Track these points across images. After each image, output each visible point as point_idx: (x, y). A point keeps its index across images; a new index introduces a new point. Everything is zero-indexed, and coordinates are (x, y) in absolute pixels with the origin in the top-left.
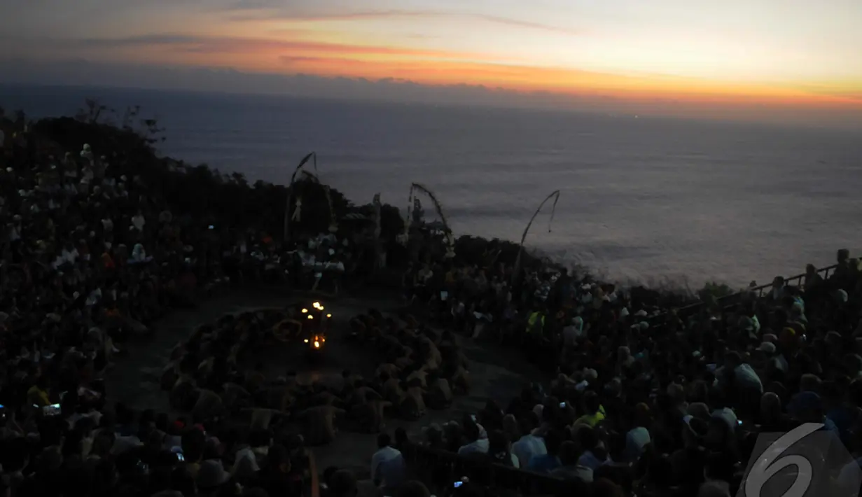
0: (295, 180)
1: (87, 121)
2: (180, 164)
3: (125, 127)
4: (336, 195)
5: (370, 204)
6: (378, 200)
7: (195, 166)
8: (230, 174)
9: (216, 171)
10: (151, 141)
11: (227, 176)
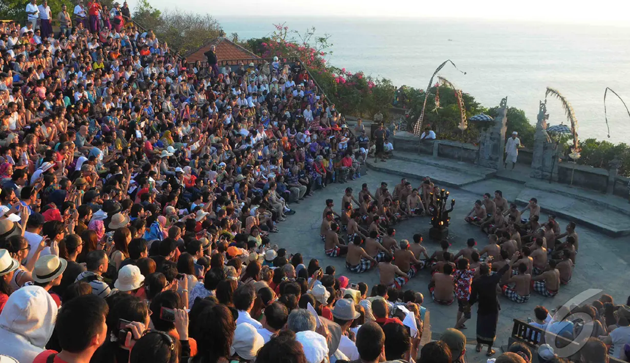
0: (432, 86)
1: (279, 41)
2: (342, 72)
3: (304, 44)
4: (468, 99)
5: (498, 107)
6: (505, 103)
7: (353, 73)
8: (380, 79)
9: (369, 77)
10: (322, 54)
11: (377, 81)
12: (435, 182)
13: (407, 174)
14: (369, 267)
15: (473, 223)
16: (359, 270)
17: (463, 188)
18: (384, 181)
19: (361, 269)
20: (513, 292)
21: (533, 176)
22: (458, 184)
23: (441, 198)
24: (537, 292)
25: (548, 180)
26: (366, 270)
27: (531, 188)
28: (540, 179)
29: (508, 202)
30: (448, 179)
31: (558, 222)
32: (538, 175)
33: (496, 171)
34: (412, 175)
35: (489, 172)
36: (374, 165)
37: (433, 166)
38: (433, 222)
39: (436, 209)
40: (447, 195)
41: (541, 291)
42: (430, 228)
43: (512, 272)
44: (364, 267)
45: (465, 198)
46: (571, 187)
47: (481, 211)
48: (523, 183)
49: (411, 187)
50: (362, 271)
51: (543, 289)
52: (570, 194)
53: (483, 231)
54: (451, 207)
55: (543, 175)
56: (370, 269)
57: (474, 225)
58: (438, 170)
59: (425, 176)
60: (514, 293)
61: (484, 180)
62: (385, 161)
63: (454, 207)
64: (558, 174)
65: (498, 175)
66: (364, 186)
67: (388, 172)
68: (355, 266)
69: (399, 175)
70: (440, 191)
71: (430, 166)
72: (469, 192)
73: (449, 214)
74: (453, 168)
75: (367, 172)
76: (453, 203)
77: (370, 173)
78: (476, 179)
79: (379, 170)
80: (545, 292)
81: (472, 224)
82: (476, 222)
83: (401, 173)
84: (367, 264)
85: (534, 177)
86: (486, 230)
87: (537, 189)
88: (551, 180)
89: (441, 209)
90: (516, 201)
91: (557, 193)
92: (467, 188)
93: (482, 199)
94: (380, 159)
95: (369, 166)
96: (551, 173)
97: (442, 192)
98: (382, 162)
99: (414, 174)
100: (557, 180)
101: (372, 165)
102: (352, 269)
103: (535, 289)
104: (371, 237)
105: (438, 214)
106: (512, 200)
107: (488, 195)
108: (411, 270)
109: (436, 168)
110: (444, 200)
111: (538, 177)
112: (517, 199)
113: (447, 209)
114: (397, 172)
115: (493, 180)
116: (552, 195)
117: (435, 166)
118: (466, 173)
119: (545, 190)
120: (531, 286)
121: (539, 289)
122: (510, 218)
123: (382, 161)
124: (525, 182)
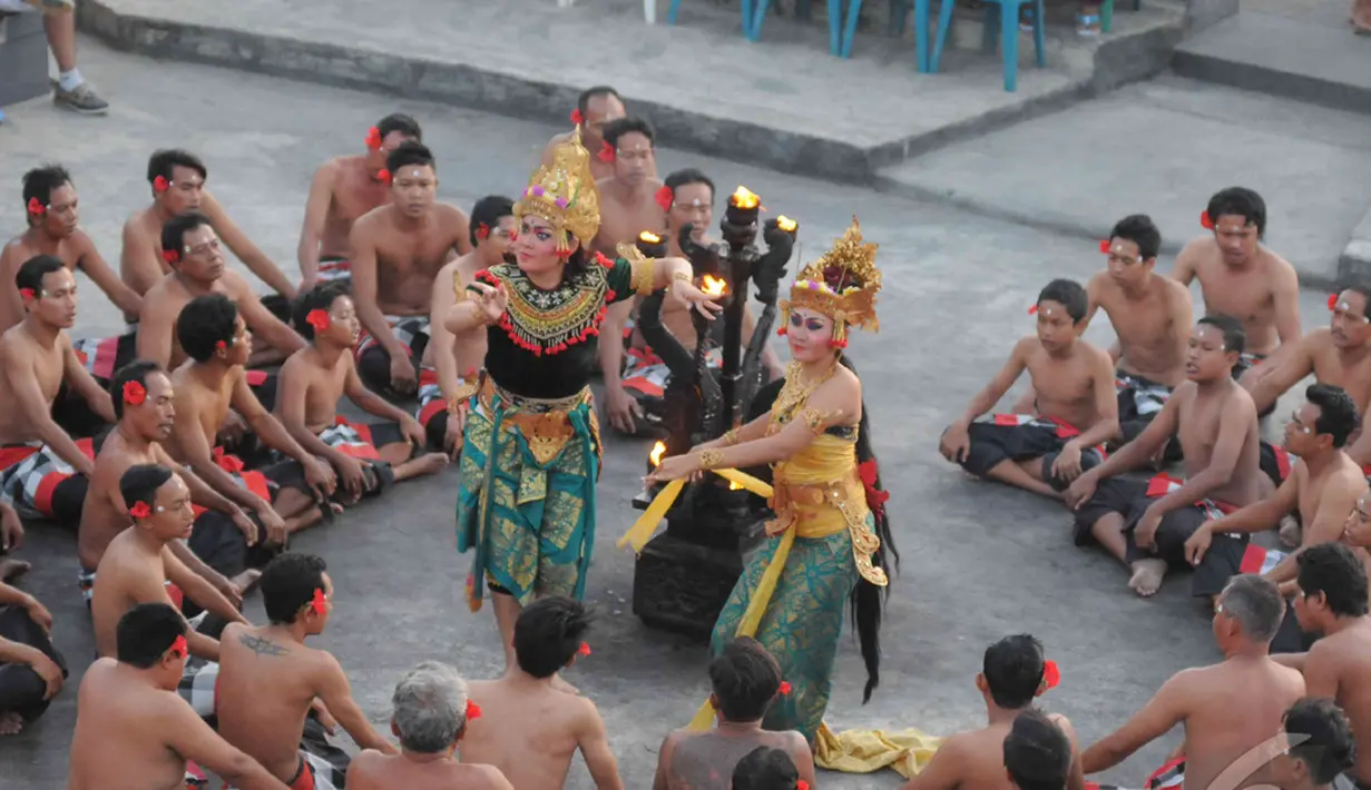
12: (667, 129)
15: (1006, 468)
17: (906, 174)
22: (864, 142)
23: (738, 274)
30: (778, 105)
35: (1124, 26)
40: (781, 245)
47: (1075, 372)
53: (1086, 539)
59: (586, 79)
65: (1200, 46)
67: (251, 58)
69: (350, 84)
70: (718, 214)
72: (966, 208)
79: (168, 43)
81: (1000, 483)
82: (1036, 464)
86: (1110, 526)
92: (942, 172)
93: (1087, 269)
97: (738, 220)
99: (484, 65)
104: (124, 656)
107: (1139, 232)
110: (752, 289)
114: (331, 53)
115: (1161, 93)
122: (1316, 412)
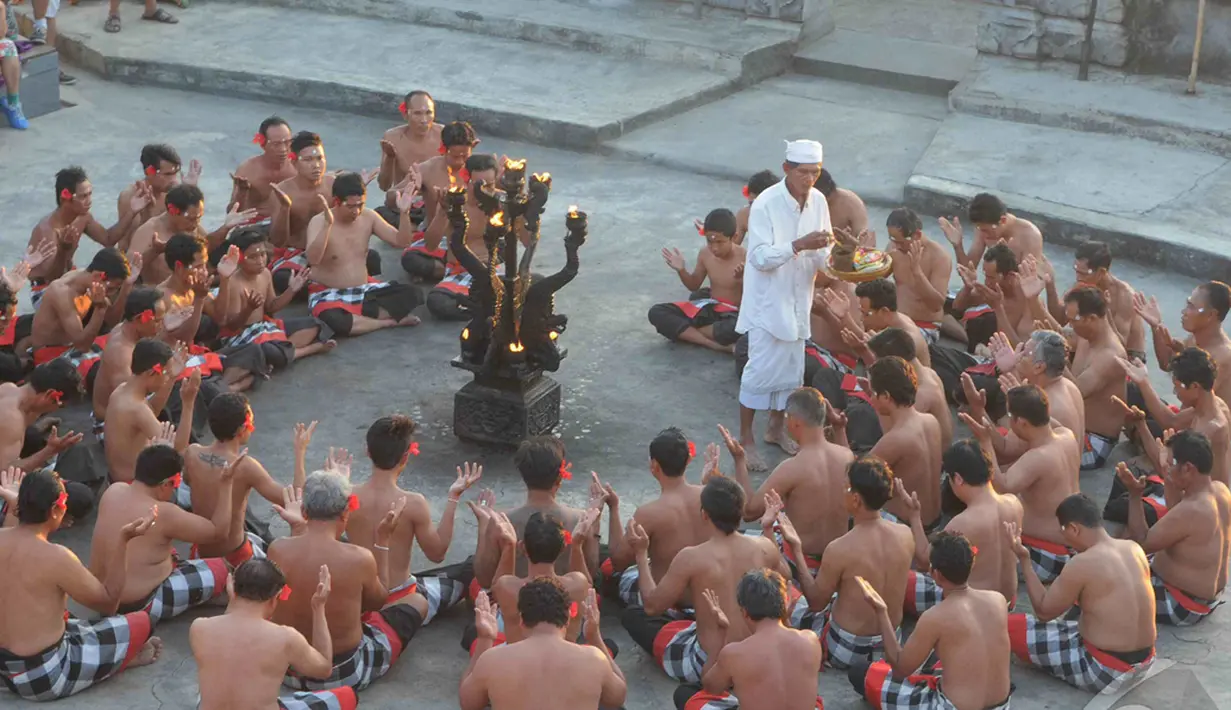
13: (305, 86)
14: (121, 650)
15: (691, 333)
16: (62, 679)
17: (624, 144)
18: (157, 140)
19: (75, 671)
20: (925, 690)
21: (992, 45)
22: (595, 123)
23: (511, 210)
24: (1047, 671)
25: (1068, 59)
26: (105, 673)
27: (985, 112)
28: (1029, 58)
29: (872, 201)
30: (538, 102)
31: (1131, 284)
32: (1024, 35)
33: (795, 29)
34: (334, 87)
35: (761, 42)
36: (102, 44)
37: (451, 27)
38: (473, 352)
39: (481, 277)
40: (540, 191)
41: (1067, 667)
42: (458, 387)
43: (913, 582)
44: (91, 655)
45: (643, 199)
46: (1192, 93)
48: (939, 89)
49: (328, 162)
50: (80, 684)
51: (1075, 655)
52: (1187, 131)
54: (563, 261)
55: (1044, 37)
56: (126, 666)
57: (698, 345)
58: (477, 48)
60: (930, 697)
61: (736, 87)
62: (167, 21)
63: (582, 252)
64: (1123, 23)
65: (811, 53)
66: (69, 181)
67: (194, 82)
68: (34, 661)
71: (431, 33)
72: (662, 165)
73: (562, 302)
74: (562, 33)
75: (65, 93)
76: (577, 228)
77: (82, 93)
78: (691, 85)
79: (138, 74)
80: (1084, 670)
81: (687, 342)
82: (709, 329)
83: (265, 81)
84: (107, 638)
85: (999, 53)
87: (1020, 116)
88: (1086, 62)
89: (511, 269)
90: (909, 190)
91: (1120, 131)
92: (647, 143)
94: (141, 10)
95: (70, 52)
96: (1088, 20)
97: (512, 178)
98: (153, 27)
100: (1119, 57)
101: (92, 45)
102: (21, 679)
103: (1034, 657)
105: (498, 305)
106: (889, 189)
108: (367, 639)
109: (467, 39)
111: (1020, 49)
112: (915, 181)
113: (548, 272)
115: (786, 85)
116: (1100, 143)
117: (470, 31)
118: (633, 55)
119: (1062, 121)
120: (1019, 648)
121: (1055, 658)
123: (153, 17)
124: (952, 84)
